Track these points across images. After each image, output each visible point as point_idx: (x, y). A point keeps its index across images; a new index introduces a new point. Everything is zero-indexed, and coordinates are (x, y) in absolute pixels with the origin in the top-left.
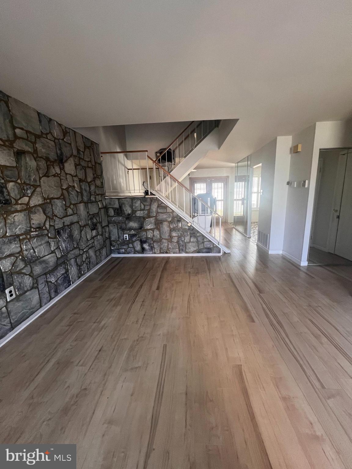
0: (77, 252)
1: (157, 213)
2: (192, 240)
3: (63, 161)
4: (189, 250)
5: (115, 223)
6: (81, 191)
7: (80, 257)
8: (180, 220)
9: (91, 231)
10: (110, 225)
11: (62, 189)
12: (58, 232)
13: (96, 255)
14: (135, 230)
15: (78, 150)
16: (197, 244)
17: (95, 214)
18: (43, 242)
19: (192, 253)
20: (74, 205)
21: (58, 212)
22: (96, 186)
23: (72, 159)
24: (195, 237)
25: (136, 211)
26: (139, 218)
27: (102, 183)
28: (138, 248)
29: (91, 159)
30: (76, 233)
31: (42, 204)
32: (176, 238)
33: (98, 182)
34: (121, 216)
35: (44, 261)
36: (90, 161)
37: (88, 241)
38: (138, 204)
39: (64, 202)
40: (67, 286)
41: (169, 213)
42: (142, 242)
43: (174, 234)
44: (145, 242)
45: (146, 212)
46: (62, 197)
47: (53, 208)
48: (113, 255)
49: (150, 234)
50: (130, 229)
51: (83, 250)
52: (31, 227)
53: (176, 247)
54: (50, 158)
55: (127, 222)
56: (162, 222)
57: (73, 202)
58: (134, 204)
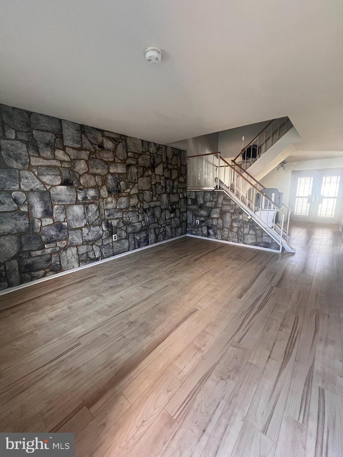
0: (156, 225)
1: (223, 204)
2: (251, 232)
3: (155, 167)
4: (248, 242)
5: (191, 210)
6: (165, 185)
7: (159, 229)
8: (241, 212)
9: (169, 213)
10: (188, 212)
11: (152, 185)
12: (145, 211)
13: (171, 231)
14: (204, 217)
15: (167, 158)
16: (255, 237)
17: (176, 202)
18: (135, 215)
19: (250, 244)
20: (158, 195)
21: (147, 199)
22: (179, 182)
23: (161, 165)
24: (255, 230)
25: (206, 202)
26: (208, 208)
27: (186, 180)
28: (205, 232)
29: (177, 163)
30: (157, 213)
31: (137, 193)
32: (236, 228)
33: (182, 179)
34: (196, 205)
35: (134, 226)
36: (177, 165)
37: (167, 220)
38: (208, 196)
39: (152, 193)
40: (146, 245)
41: (232, 205)
42: (209, 228)
43: (235, 225)
44: (211, 228)
45: (214, 203)
46: (151, 189)
47: (144, 196)
48: (188, 235)
49: (215, 222)
50: (201, 216)
51: (161, 225)
52: (129, 206)
53: (235, 237)
54: (146, 166)
55: (199, 210)
56: (225, 213)
57: (158, 193)
58: (205, 196)
